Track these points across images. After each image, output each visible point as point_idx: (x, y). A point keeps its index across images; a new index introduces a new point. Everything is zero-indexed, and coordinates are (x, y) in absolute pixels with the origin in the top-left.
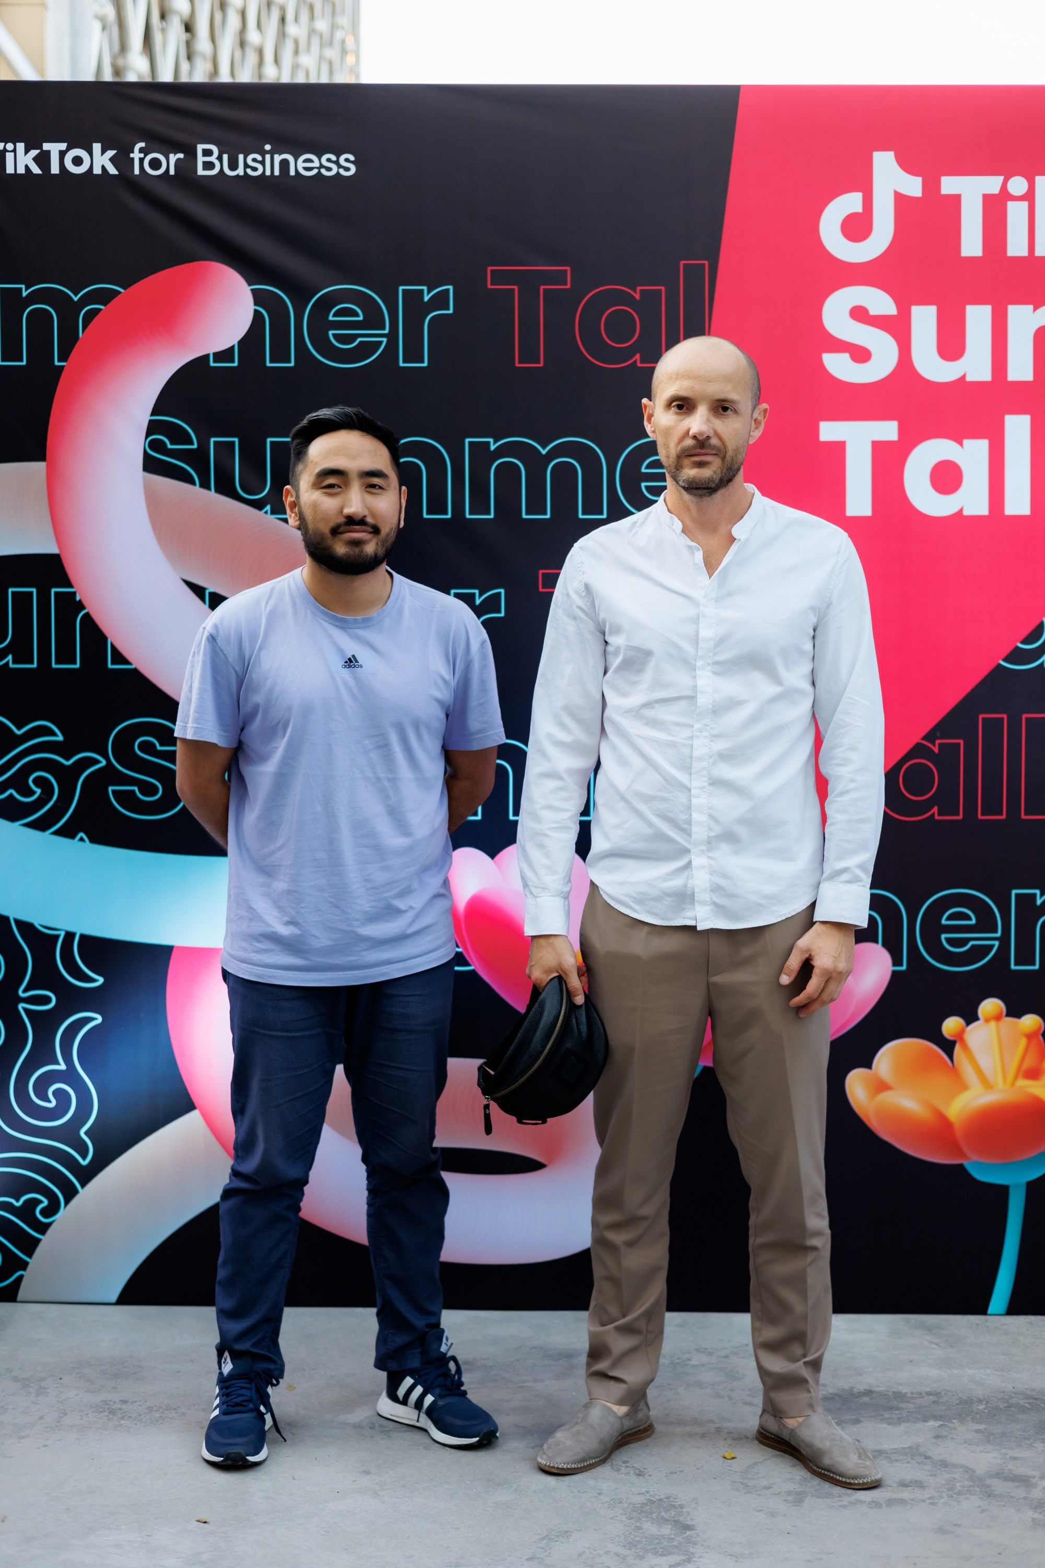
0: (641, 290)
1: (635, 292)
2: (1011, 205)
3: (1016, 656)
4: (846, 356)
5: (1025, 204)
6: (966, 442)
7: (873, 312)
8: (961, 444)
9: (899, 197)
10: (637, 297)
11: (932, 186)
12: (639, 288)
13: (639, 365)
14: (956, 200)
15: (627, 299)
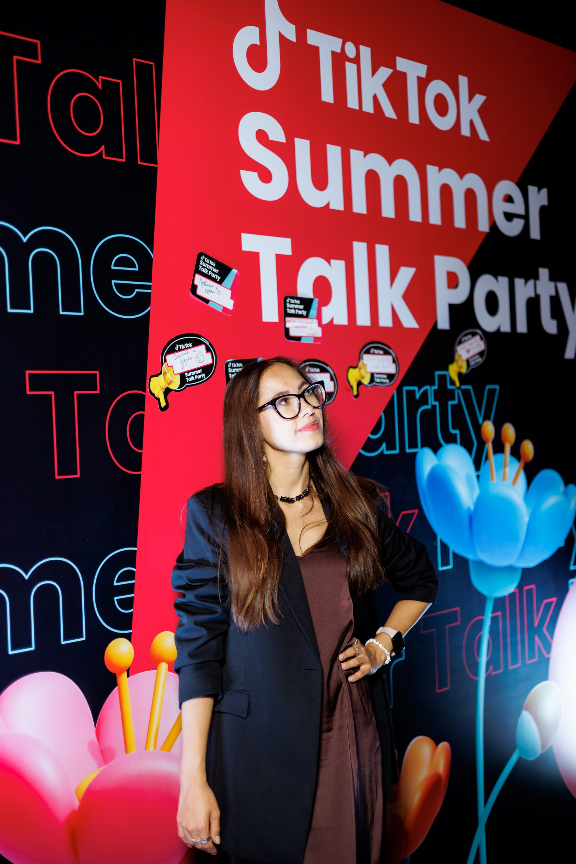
0: (102, 80)
1: (98, 81)
2: (348, 64)
3: (370, 445)
4: (255, 175)
5: (354, 66)
6: (333, 261)
7: (271, 138)
8: (329, 263)
9: (282, 37)
10: (100, 86)
11: (301, 35)
12: (101, 78)
13: (104, 157)
14: (316, 50)
15: (91, 88)
